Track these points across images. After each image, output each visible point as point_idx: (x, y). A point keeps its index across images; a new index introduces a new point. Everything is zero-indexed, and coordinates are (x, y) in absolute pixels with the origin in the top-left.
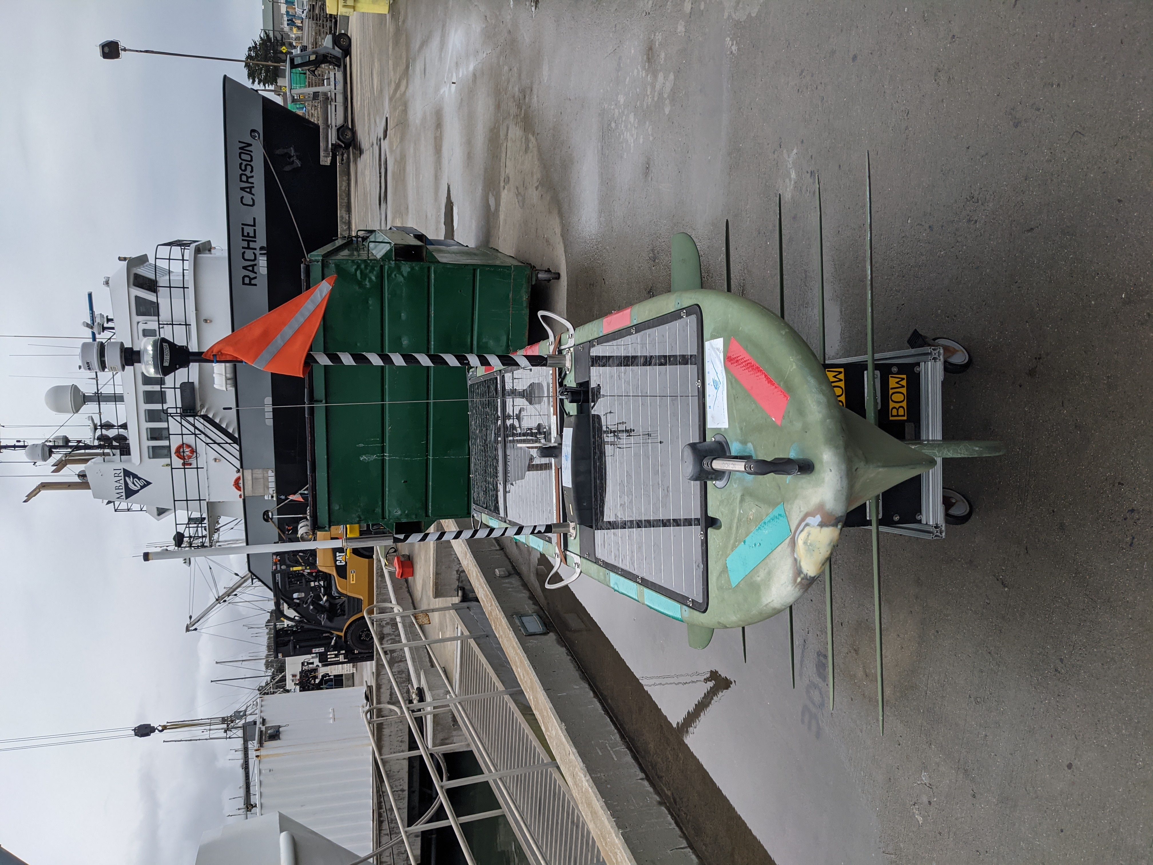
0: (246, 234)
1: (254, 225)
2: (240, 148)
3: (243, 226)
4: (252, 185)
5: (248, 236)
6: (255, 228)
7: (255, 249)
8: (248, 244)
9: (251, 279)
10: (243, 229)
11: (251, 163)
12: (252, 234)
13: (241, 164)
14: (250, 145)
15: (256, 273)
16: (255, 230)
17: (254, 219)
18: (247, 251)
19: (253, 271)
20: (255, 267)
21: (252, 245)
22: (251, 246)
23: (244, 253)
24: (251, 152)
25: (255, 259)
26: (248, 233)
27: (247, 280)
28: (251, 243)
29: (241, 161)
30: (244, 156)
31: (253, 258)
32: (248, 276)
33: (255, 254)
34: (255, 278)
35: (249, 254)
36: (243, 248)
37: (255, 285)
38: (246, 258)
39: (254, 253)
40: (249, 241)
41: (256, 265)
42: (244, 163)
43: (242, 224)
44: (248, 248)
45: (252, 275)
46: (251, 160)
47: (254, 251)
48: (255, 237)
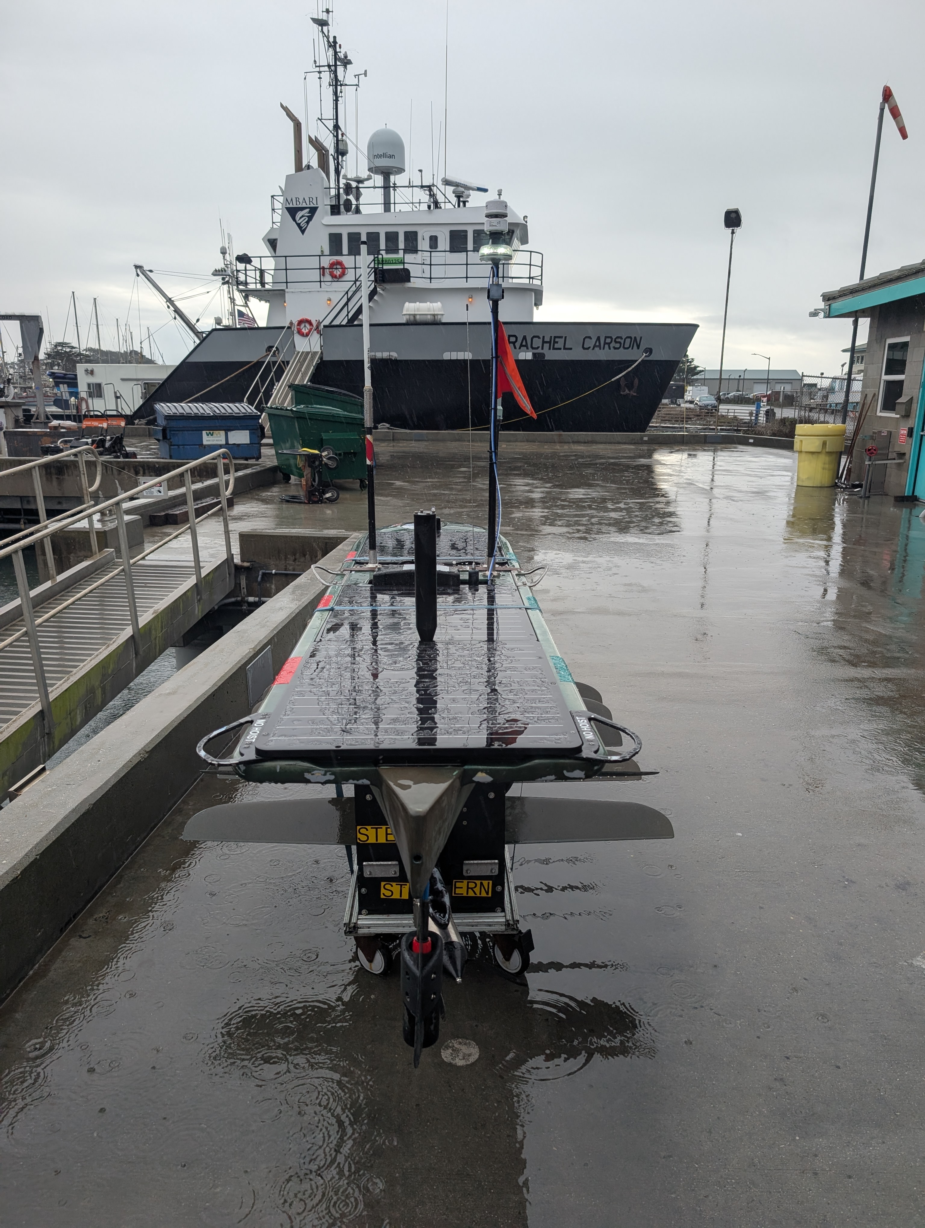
2: (635, 338)
3: (564, 338)
4: (602, 348)
8: (547, 342)
9: (514, 343)
10: (561, 337)
11: (622, 348)
12: (556, 346)
13: (621, 338)
14: (638, 347)
16: (560, 349)
17: (571, 349)
18: (541, 340)
19: (521, 346)
22: (545, 345)
23: (539, 338)
24: (633, 349)
26: (557, 342)
28: (548, 345)
29: (624, 338)
30: (628, 341)
31: (534, 346)
32: (516, 341)
34: (515, 348)
35: (537, 343)
36: (544, 337)
38: (534, 339)
40: (550, 342)
41: (527, 348)
42: (622, 341)
44: (544, 342)
45: (518, 345)
46: (625, 348)
47: (540, 348)
48: (554, 349)
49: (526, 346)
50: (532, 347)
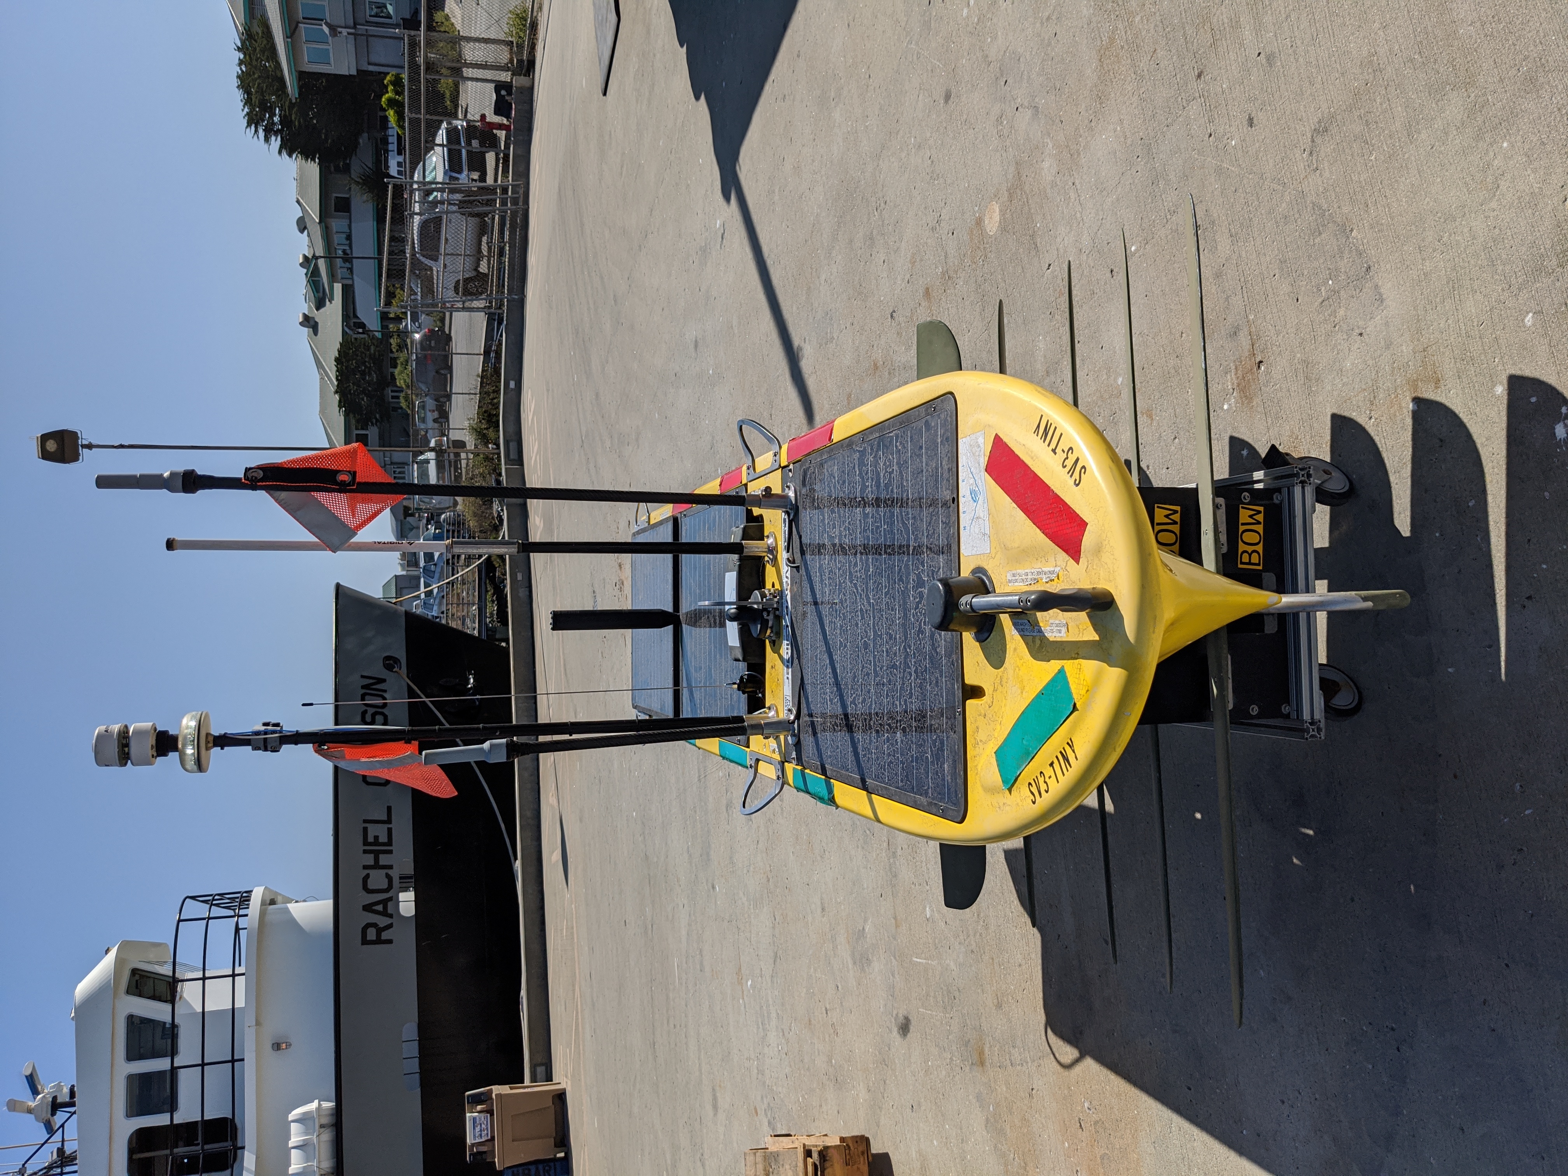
0: (371, 839)
1: (389, 821)
2: (363, 687)
3: (366, 825)
5: (376, 842)
6: (390, 826)
7: (390, 867)
8: (377, 859)
9: (380, 931)
10: (365, 830)
12: (383, 839)
13: (364, 713)
14: (384, 681)
15: (391, 916)
16: (390, 831)
17: (389, 809)
18: (372, 872)
19: (385, 913)
20: (390, 904)
21: (384, 860)
22: (381, 863)
23: (368, 876)
24: (385, 691)
25: (390, 886)
26: (376, 838)
27: (372, 934)
28: (381, 856)
31: (385, 886)
32: (374, 925)
33: (389, 878)
34: (390, 926)
35: (378, 879)
36: (365, 867)
37: (390, 942)
38: (371, 885)
39: (387, 876)
40: (377, 854)
41: (390, 899)
42: (371, 711)
43: (365, 821)
44: (376, 866)
45: (382, 921)
47: (390, 872)
48: (390, 843)
49: (385, 903)
50: (389, 891)
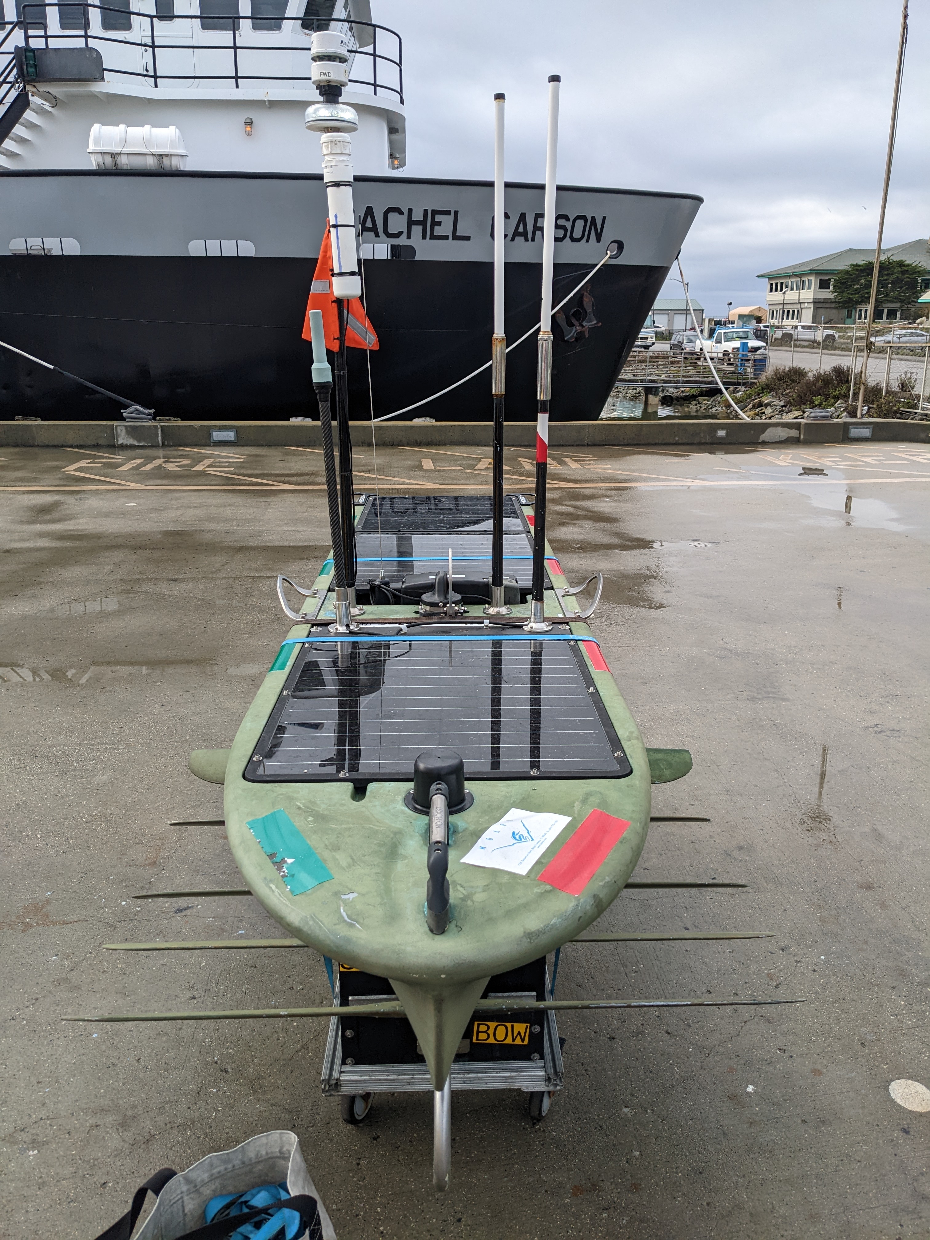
1: (455, 237)
2: (593, 218)
3: (452, 213)
4: (530, 239)
5: (435, 223)
6: (450, 238)
7: (409, 237)
10: (448, 213)
11: (568, 238)
13: (567, 218)
17: (468, 238)
18: (405, 218)
21: (417, 230)
22: (414, 227)
23: (401, 213)
24: (588, 241)
25: (390, 235)
26: (439, 224)
28: (420, 228)
29: (571, 219)
30: (580, 224)
31: (391, 230)
33: (398, 235)
35: (397, 223)
36: (410, 211)
38: (392, 216)
39: (401, 233)
40: (423, 223)
41: (377, 235)
42: (569, 225)
43: (456, 213)
44: (411, 223)
46: (573, 240)
47: (404, 235)
48: (433, 237)
49: (374, 229)
50: (386, 232)
